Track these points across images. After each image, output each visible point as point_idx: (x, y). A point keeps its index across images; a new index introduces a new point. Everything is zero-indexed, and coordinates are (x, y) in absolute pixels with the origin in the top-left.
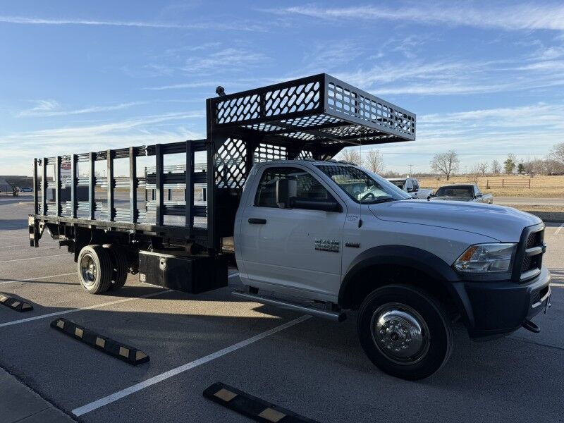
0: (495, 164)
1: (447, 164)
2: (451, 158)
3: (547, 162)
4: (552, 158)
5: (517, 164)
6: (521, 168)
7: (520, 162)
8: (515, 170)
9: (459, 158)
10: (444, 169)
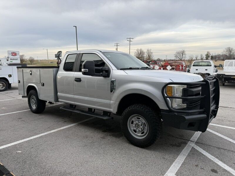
0: (202, 56)
1: (181, 56)
2: (183, 53)
3: (222, 55)
4: (224, 53)
5: (210, 56)
6: (212, 57)
7: (212, 55)
8: (210, 58)
9: (186, 53)
10: (180, 58)
